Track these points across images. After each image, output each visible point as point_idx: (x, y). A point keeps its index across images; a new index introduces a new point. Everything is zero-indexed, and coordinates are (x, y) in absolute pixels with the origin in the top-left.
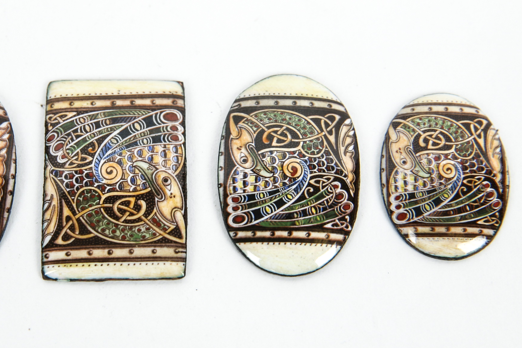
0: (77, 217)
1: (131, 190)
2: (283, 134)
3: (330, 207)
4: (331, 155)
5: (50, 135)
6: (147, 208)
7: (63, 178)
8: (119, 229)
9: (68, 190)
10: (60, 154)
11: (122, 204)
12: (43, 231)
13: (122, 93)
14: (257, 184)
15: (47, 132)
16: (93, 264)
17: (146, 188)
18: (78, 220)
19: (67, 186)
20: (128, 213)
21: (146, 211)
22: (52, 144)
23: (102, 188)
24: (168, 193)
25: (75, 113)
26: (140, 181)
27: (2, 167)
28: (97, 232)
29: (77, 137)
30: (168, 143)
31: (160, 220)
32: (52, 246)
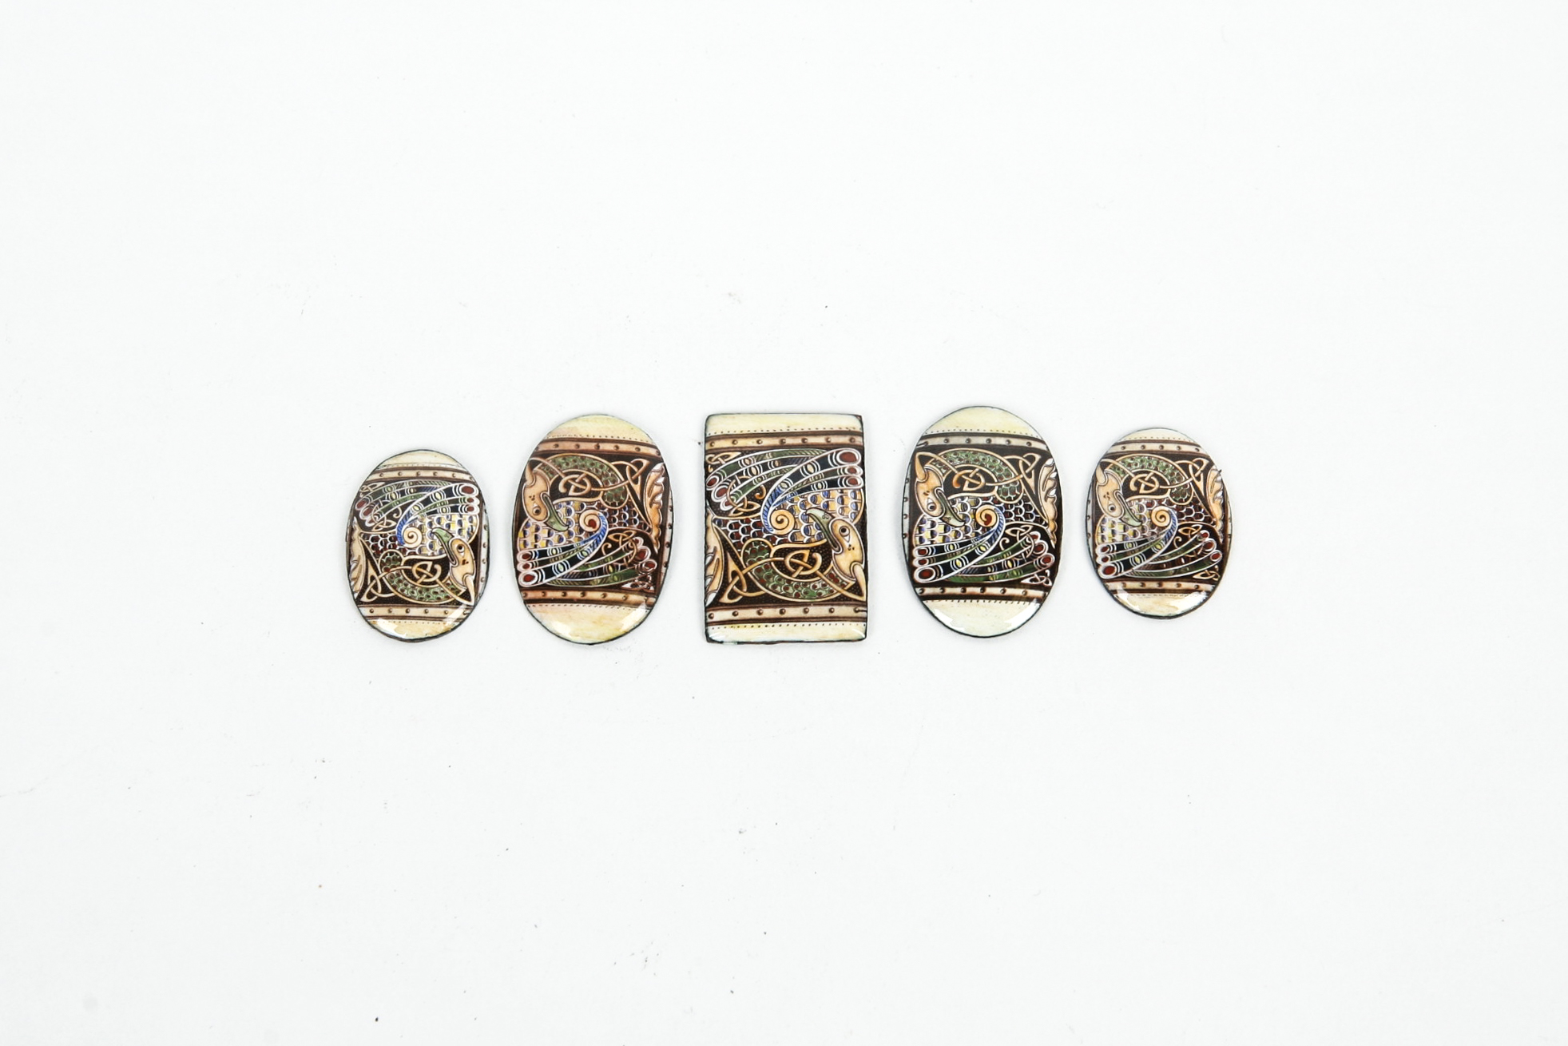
0: (744, 572)
1: (805, 542)
2: (976, 478)
3: (1028, 560)
4: (1029, 501)
5: (711, 478)
6: (823, 561)
7: (727, 528)
8: (792, 585)
9: (734, 541)
10: (723, 500)
11: (794, 557)
12: (705, 588)
13: (792, 430)
14: (946, 534)
15: (707, 474)
16: (763, 625)
17: (822, 539)
18: (746, 576)
19: (732, 536)
20: (801, 568)
21: (822, 565)
22: (713, 489)
23: (772, 539)
24: (847, 545)
25: (739, 453)
26: (814, 532)
27: (658, 515)
28: (767, 588)
29: (743, 480)
30: (845, 487)
31: (838, 576)
32: (716, 605)
